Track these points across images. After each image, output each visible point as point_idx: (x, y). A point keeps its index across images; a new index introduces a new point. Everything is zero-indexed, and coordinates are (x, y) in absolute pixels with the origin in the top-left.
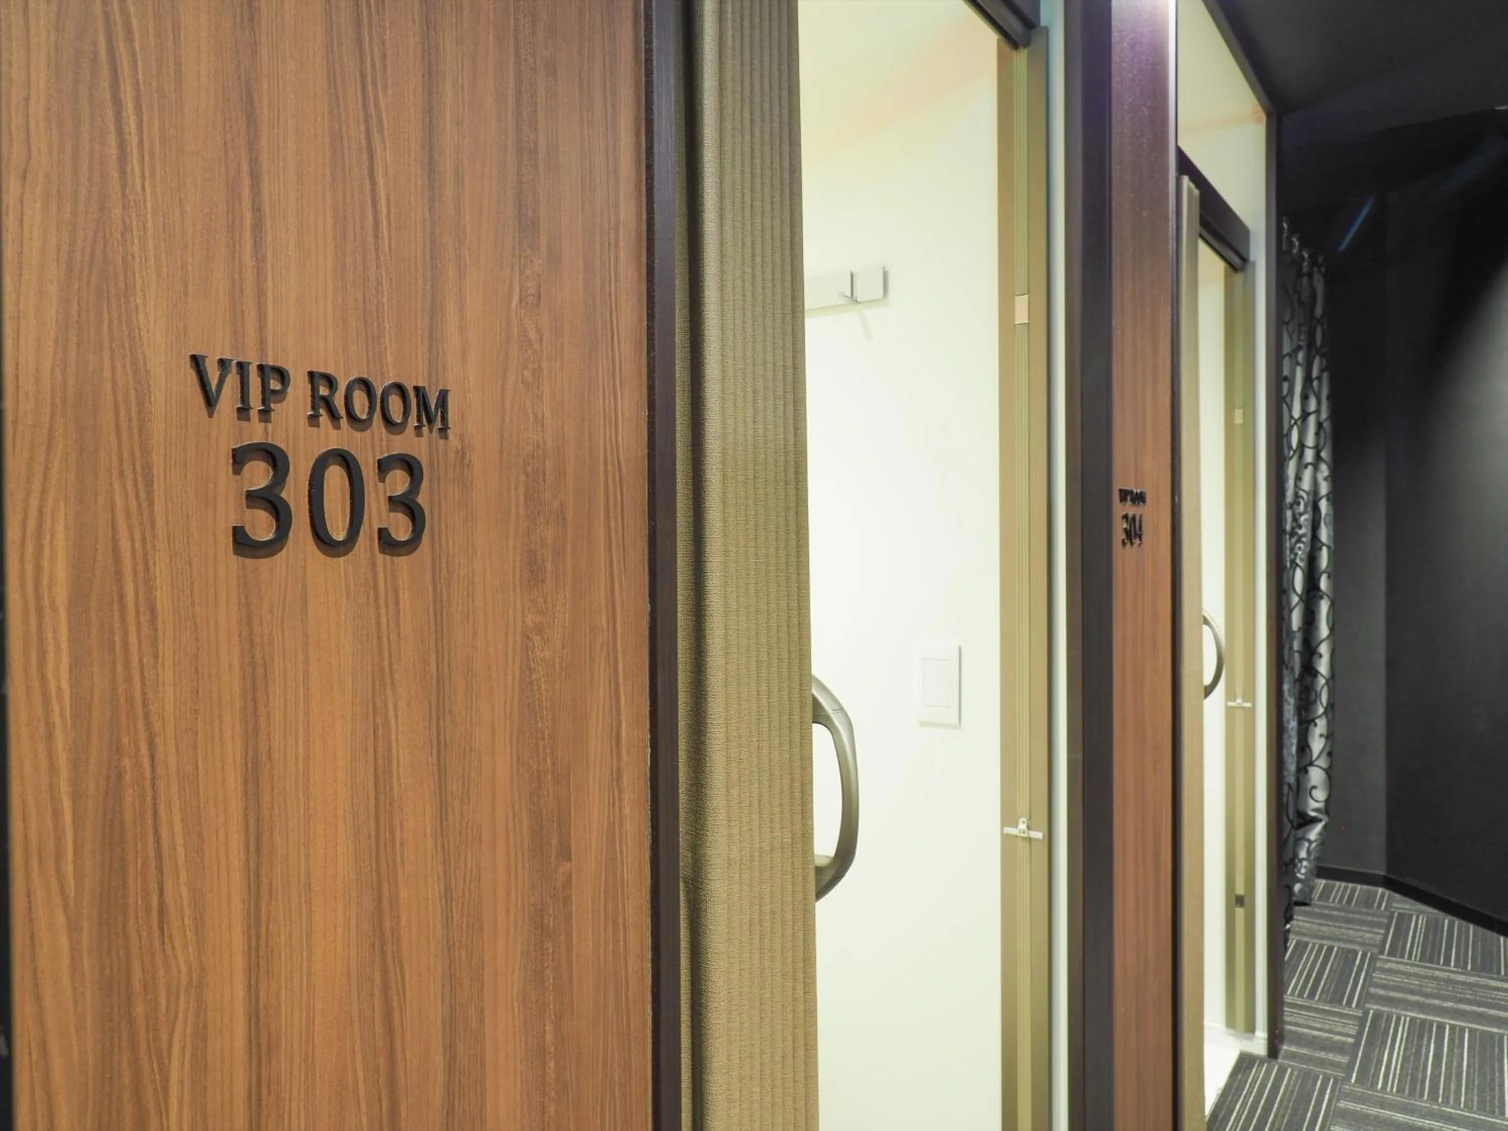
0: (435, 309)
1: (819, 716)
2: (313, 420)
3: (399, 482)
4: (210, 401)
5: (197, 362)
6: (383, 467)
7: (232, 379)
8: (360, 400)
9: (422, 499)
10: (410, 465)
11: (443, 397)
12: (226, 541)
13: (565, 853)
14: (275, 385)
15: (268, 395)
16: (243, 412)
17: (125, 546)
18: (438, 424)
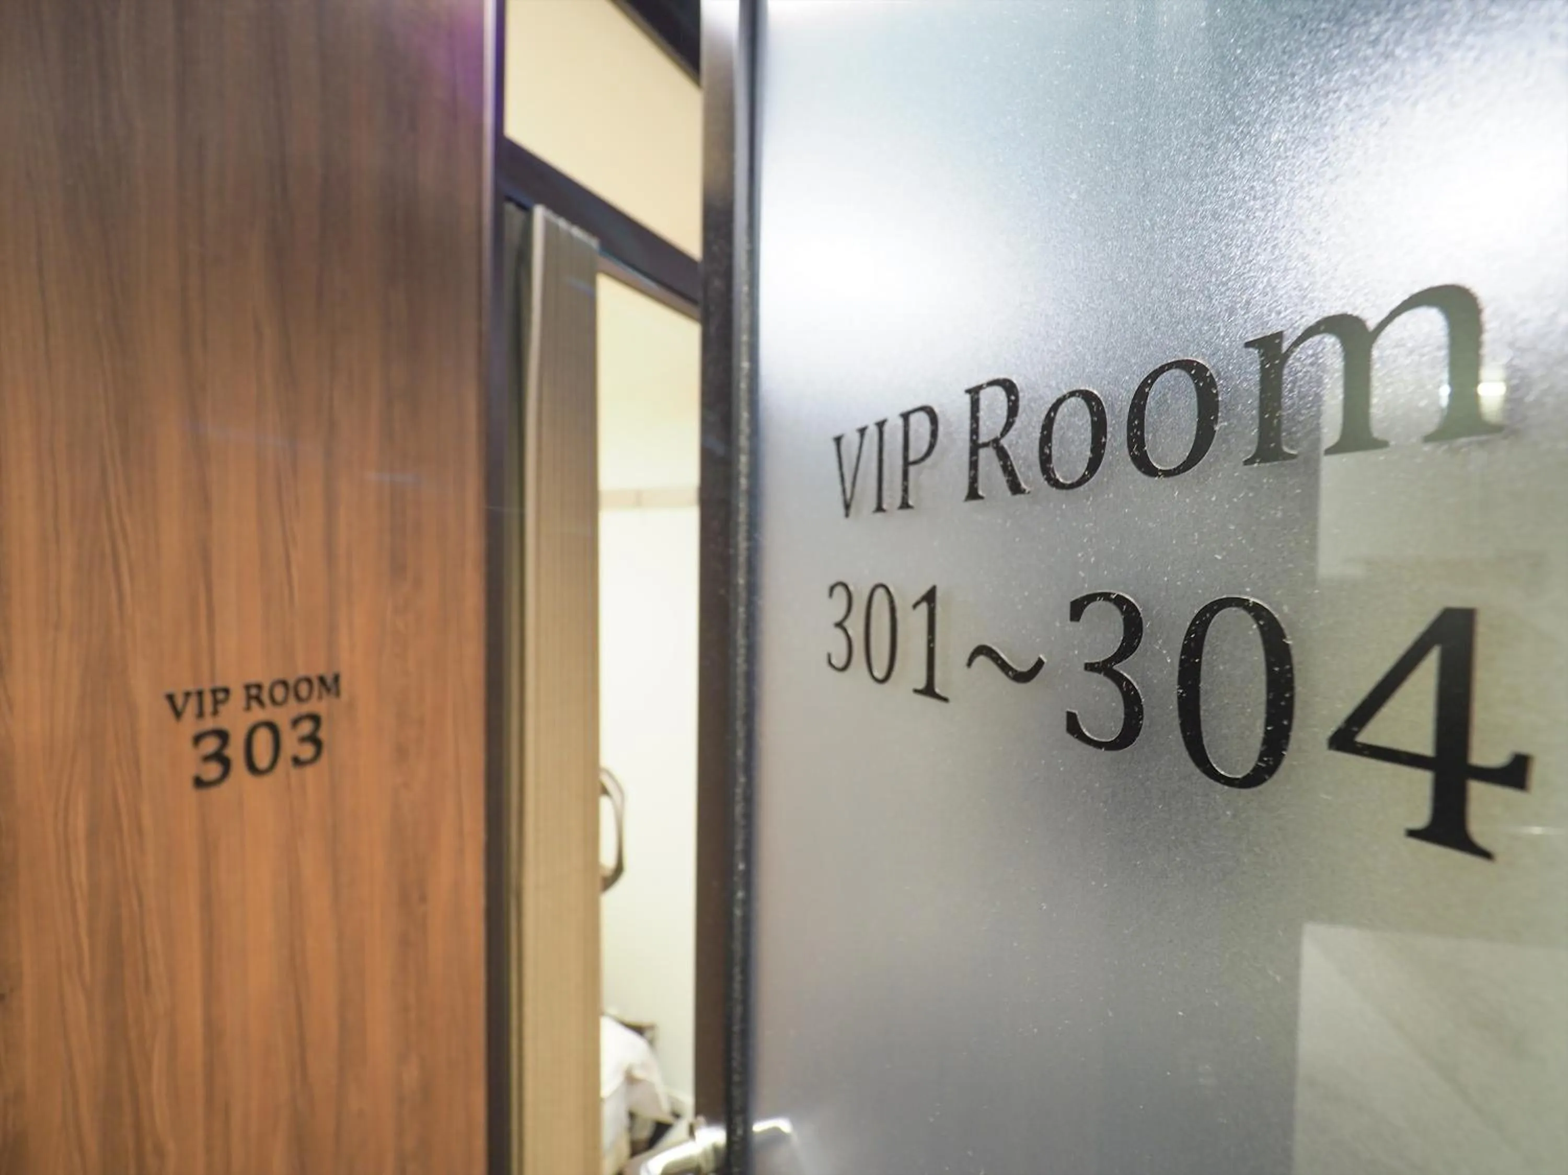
0: (332, 629)
1: (605, 791)
2: (248, 708)
3: (306, 727)
4: (178, 714)
5: (170, 698)
6: (295, 722)
7: (193, 702)
8: (279, 693)
9: (323, 734)
10: (315, 719)
11: (337, 678)
12: (189, 784)
13: (423, 899)
14: (221, 696)
15: (216, 702)
16: (200, 714)
17: (122, 801)
18: (333, 690)
